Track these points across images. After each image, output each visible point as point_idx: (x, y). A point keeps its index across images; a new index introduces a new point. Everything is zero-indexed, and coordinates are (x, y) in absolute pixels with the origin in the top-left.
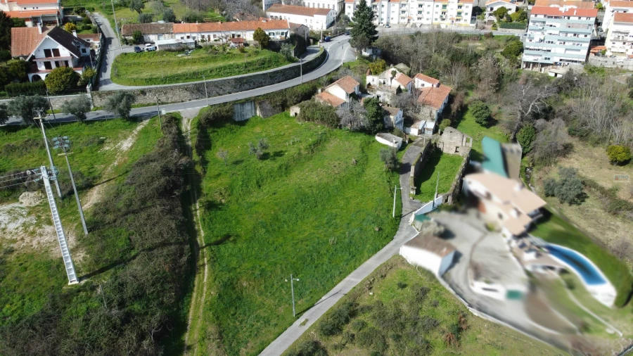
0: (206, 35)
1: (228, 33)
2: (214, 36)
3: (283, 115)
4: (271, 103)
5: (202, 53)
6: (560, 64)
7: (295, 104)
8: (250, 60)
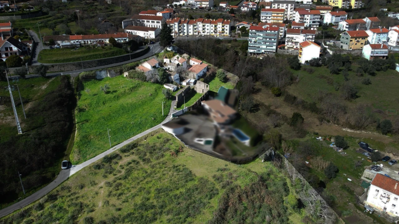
0: (86, 41)
1: (97, 40)
2: (90, 41)
3: (121, 76)
4: (115, 71)
5: (84, 49)
6: (265, 53)
7: (126, 71)
8: (106, 52)
